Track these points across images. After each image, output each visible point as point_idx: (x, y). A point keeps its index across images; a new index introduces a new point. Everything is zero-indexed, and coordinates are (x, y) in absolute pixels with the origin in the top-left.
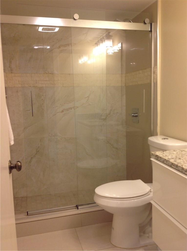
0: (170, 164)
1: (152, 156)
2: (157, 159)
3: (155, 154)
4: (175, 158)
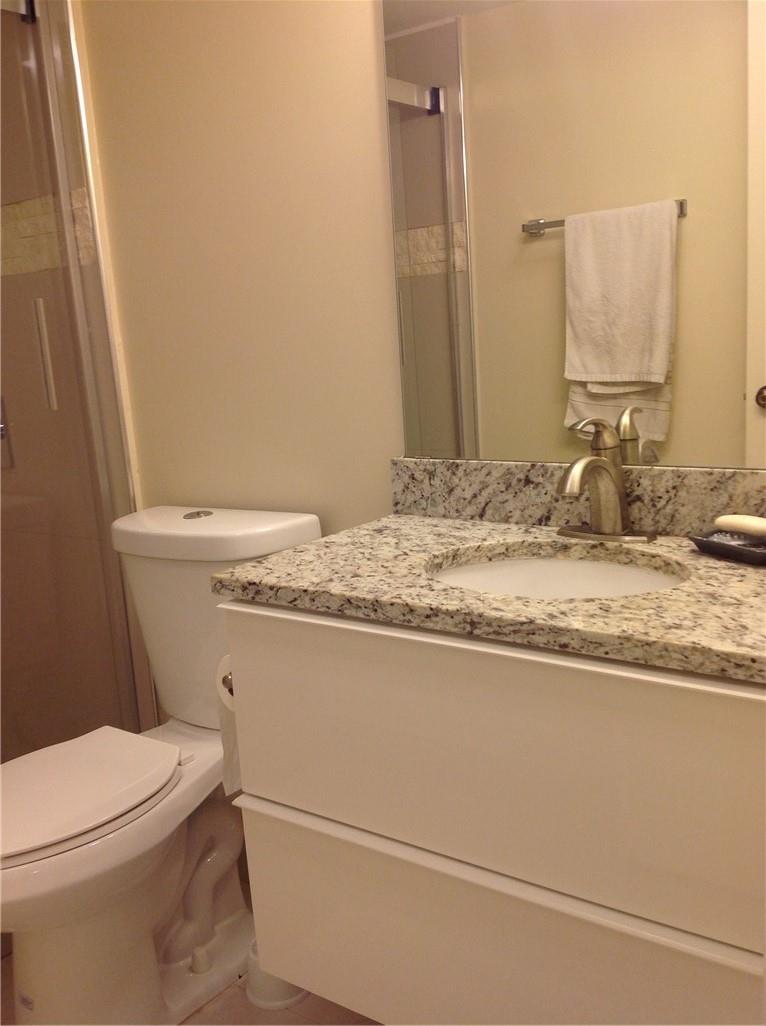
0: (335, 606)
1: (222, 594)
2: (253, 598)
3: (237, 580)
4: (336, 575)
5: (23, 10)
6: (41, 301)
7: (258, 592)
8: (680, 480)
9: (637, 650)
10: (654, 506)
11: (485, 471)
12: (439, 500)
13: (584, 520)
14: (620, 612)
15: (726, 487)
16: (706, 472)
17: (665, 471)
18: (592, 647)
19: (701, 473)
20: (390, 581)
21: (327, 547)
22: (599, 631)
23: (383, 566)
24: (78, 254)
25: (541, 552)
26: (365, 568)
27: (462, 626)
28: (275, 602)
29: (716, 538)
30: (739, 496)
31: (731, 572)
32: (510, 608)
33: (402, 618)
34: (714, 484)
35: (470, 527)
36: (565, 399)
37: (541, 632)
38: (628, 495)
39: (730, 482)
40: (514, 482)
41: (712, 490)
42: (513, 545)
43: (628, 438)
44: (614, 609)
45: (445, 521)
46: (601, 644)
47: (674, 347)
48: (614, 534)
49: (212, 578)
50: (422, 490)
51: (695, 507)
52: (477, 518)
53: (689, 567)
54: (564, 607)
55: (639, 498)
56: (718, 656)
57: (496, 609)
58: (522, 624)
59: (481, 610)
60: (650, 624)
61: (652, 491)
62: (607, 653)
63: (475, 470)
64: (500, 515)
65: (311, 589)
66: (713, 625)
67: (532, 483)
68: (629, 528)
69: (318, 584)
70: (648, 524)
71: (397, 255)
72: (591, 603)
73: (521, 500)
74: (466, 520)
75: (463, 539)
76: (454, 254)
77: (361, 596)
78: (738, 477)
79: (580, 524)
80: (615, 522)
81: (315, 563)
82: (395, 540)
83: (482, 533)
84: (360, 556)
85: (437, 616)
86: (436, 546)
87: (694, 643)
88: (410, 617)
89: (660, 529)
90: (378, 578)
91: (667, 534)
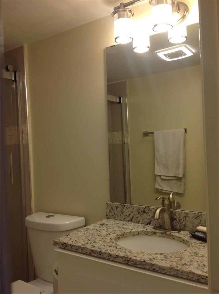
1: (56, 246)
2: (65, 248)
3: (61, 242)
4: (89, 241)
5: (13, 79)
6: (11, 154)
7: (66, 246)
8: (186, 215)
9: (174, 272)
10: (180, 222)
11: (132, 208)
12: (119, 215)
13: (160, 224)
14: (170, 259)
15: (199, 218)
16: (194, 213)
17: (182, 212)
18: (162, 270)
19: (192, 213)
20: (105, 244)
21: (87, 230)
22: (164, 265)
23: (103, 238)
24: (23, 141)
25: (148, 234)
26: (97, 239)
27: (125, 261)
28: (71, 250)
29: (197, 234)
30: (203, 220)
31: (201, 245)
32: (139, 256)
33: (108, 257)
34: (196, 217)
35: (128, 225)
36: (155, 179)
37: (148, 265)
38: (172, 218)
39: (200, 216)
40: (141, 212)
41: (195, 218)
42: (140, 231)
43: (172, 201)
44: (168, 257)
45: (121, 222)
46: (164, 270)
47: (185, 167)
48: (169, 230)
49: (53, 241)
50: (114, 212)
51: (191, 223)
52: (130, 221)
53: (190, 242)
54: (154, 256)
55: (175, 219)
56: (197, 275)
57: (135, 256)
58: (142, 262)
59: (130, 257)
60: (178, 263)
61: (179, 217)
62: (166, 272)
63: (130, 207)
64: (136, 221)
65: (82, 246)
66: (195, 264)
67: (146, 212)
68: (173, 228)
69: (84, 245)
70: (178, 227)
71: (109, 138)
72: (162, 255)
73: (143, 217)
74: (127, 222)
75: (126, 229)
76: (124, 139)
77: (96, 250)
78: (202, 215)
79: (159, 225)
80: (169, 226)
81: (83, 236)
82: (106, 229)
83: (131, 227)
84: (96, 234)
85: (118, 258)
86: (118, 231)
87: (190, 271)
88: (110, 257)
89: (181, 229)
90: (101, 243)
91: (183, 230)
